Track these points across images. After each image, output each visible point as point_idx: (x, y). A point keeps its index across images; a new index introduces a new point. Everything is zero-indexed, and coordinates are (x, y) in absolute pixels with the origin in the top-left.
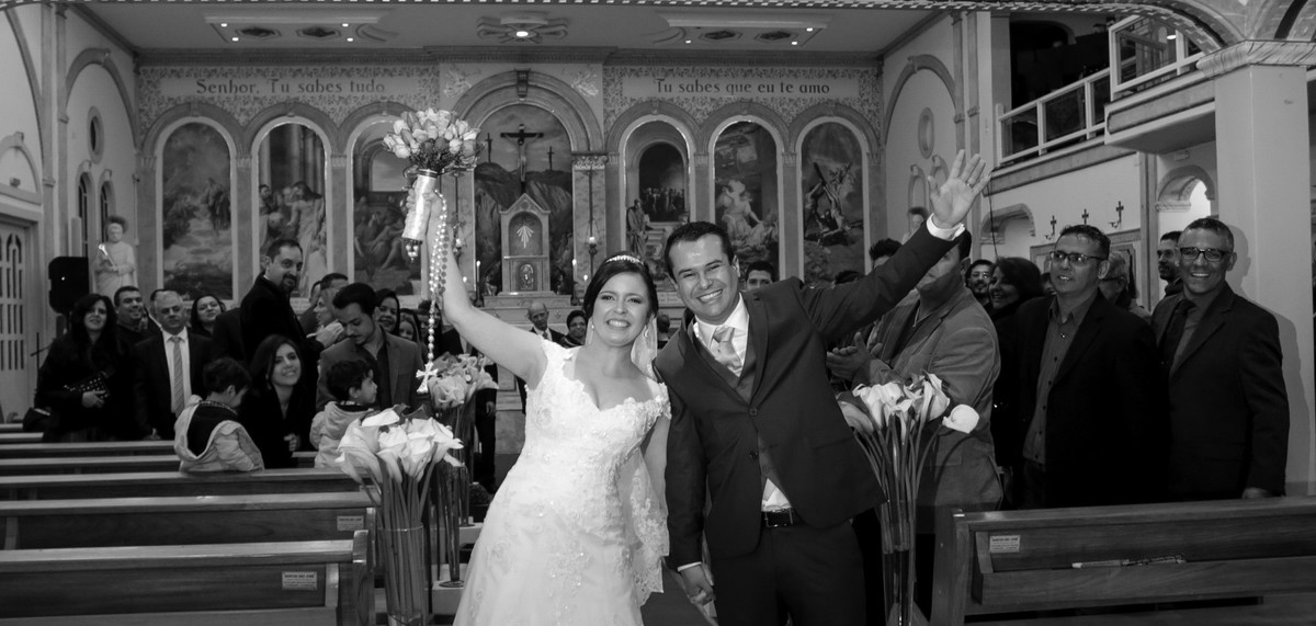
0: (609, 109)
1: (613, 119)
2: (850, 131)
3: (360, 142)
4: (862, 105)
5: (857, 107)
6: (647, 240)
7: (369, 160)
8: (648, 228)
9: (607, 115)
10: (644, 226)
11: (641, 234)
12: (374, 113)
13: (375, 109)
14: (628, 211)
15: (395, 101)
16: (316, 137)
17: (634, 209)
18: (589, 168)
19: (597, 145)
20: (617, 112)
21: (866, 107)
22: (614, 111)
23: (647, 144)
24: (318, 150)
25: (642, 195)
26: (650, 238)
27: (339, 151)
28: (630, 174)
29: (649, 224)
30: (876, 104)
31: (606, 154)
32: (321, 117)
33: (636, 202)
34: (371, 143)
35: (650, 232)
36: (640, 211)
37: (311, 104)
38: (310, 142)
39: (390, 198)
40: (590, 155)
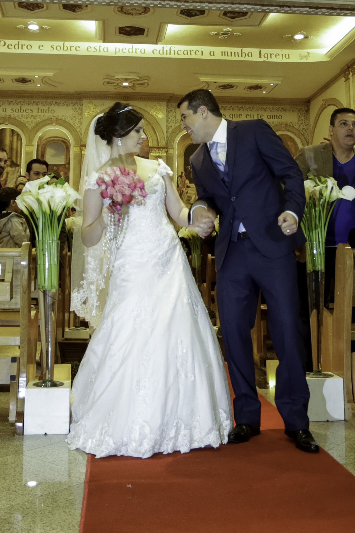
0: (169, 125)
1: (171, 130)
2: (293, 139)
3: (41, 138)
4: (299, 125)
5: (296, 127)
6: (187, 193)
7: (45, 148)
8: (188, 187)
9: (168, 128)
10: (186, 186)
11: (184, 189)
12: (49, 124)
13: (50, 122)
14: (178, 177)
15: (60, 118)
16: (18, 135)
17: (181, 176)
18: (158, 154)
19: (162, 143)
20: (173, 127)
21: (301, 127)
22: (171, 126)
23: (188, 144)
24: (19, 142)
25: (185, 170)
26: (188, 192)
27: (30, 144)
28: (179, 158)
29: (189, 184)
30: (306, 125)
31: (167, 148)
32: (21, 125)
33: (182, 173)
34: (46, 139)
35: (189, 189)
36: (184, 178)
37: (17, 118)
38: (15, 138)
39: (55, 167)
40: (159, 148)
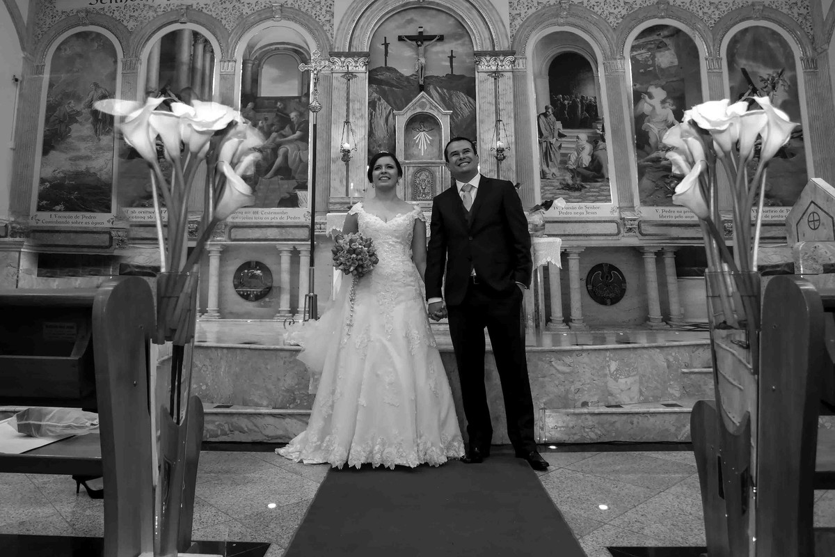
0: (515, 12)
1: (518, 22)
2: (778, 35)
3: (250, 47)
4: (791, 8)
5: (785, 11)
6: (560, 147)
7: (259, 65)
8: (561, 135)
9: (513, 19)
10: (556, 134)
11: (553, 141)
12: (267, 18)
13: (268, 15)
14: (539, 117)
15: (289, 6)
16: (206, 41)
17: (545, 115)
18: (494, 68)
19: (504, 45)
20: (523, 16)
21: (795, 10)
22: (520, 14)
23: (559, 51)
24: (208, 56)
25: (553, 102)
26: (563, 146)
27: (228, 58)
28: (538, 80)
29: (562, 131)
30: (807, 8)
31: (513, 53)
32: (212, 24)
33: (547, 108)
34: (261, 48)
35: (563, 139)
36: (552, 117)
37: (204, 11)
38: (200, 48)
39: (279, 104)
40: (494, 54)
